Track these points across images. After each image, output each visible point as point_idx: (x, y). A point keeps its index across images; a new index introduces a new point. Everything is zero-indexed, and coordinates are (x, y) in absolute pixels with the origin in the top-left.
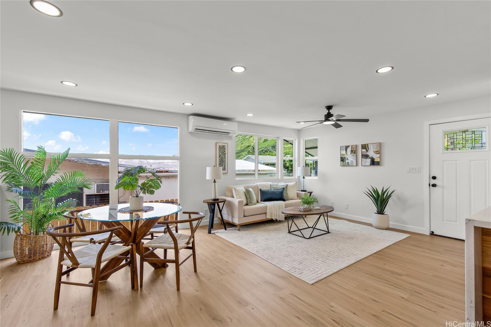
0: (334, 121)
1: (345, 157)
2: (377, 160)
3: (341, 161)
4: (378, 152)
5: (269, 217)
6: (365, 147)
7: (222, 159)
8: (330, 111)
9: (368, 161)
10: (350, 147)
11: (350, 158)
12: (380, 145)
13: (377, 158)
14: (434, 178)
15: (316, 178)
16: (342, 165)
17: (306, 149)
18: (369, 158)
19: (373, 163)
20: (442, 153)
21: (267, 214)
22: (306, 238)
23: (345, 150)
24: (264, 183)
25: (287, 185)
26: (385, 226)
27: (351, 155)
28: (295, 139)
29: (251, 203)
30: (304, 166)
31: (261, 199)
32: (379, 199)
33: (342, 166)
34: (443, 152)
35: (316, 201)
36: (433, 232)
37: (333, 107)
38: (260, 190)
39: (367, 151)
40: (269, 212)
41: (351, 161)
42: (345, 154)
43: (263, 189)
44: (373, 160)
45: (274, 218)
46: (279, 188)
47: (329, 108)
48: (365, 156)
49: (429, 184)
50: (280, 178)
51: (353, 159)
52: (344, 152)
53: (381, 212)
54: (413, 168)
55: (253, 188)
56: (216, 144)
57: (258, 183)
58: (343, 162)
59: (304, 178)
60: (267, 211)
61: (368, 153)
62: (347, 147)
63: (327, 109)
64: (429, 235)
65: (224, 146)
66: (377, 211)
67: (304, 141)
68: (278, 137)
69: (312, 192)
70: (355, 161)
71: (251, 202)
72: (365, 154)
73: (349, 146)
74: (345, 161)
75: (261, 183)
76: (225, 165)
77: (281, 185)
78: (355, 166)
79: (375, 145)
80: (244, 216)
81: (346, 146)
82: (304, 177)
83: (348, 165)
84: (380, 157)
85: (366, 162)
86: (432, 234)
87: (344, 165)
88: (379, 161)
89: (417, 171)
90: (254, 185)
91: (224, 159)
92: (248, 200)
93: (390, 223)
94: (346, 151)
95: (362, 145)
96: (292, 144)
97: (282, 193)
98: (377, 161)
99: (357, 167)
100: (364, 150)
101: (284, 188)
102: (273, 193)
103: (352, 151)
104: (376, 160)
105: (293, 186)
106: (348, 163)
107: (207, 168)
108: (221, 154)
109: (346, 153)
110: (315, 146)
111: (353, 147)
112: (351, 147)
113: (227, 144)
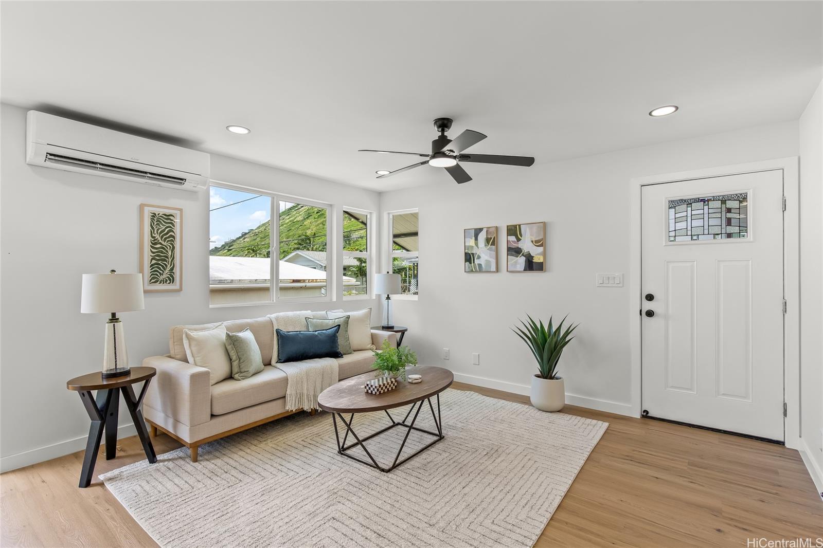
0: (455, 157)
1: (474, 252)
2: (538, 259)
3: (466, 261)
4: (540, 243)
5: (291, 406)
6: (513, 231)
7: (162, 252)
8: (446, 134)
9: (521, 260)
10: (485, 230)
11: (484, 255)
12: (544, 226)
13: (539, 256)
14: (650, 298)
15: (416, 298)
16: (467, 270)
17: (395, 236)
18: (523, 255)
19: (531, 265)
20: (665, 246)
21: (288, 398)
22: (383, 470)
23: (474, 238)
24: (290, 314)
25: (348, 317)
26: (558, 405)
27: (485, 249)
28: (371, 213)
29: (241, 372)
30: (388, 272)
31: (278, 356)
32: (547, 345)
33: (468, 272)
34: (667, 244)
35: (410, 362)
36: (647, 412)
37: (453, 125)
38: (278, 332)
39: (519, 240)
40: (294, 392)
41: (486, 260)
42: (474, 245)
43: (284, 329)
44: (530, 260)
45: (307, 407)
46: (327, 324)
47: (444, 124)
48: (515, 251)
49: (641, 311)
50: (334, 299)
51: (491, 257)
52: (471, 242)
53: (547, 374)
54: (609, 278)
55: (255, 329)
56: (142, 207)
57: (273, 316)
58: (471, 263)
59: (388, 298)
60: (288, 392)
61: (520, 245)
62: (478, 231)
63: (439, 127)
64: (639, 418)
65: (168, 216)
66: (541, 372)
67: (391, 217)
68: (331, 205)
69: (406, 330)
70: (493, 262)
71: (242, 370)
72: (514, 245)
73: (481, 230)
74: (474, 262)
75: (282, 314)
76: (172, 269)
77: (335, 316)
78: (493, 272)
79: (535, 227)
80: (213, 416)
81: (476, 230)
82: (388, 295)
83: (480, 269)
84: (544, 254)
85: (516, 263)
86: (646, 415)
87: (472, 271)
88: (542, 261)
89: (616, 283)
90: (260, 319)
91: (170, 253)
92: (235, 364)
93: (566, 394)
94: (476, 239)
95: (508, 226)
96: (365, 224)
97: (333, 338)
98: (539, 261)
99: (497, 274)
100: (512, 238)
101: (339, 325)
102: (311, 339)
103: (488, 240)
104: (535, 260)
105: (361, 320)
106: (480, 265)
107: (83, 275)
108: (157, 236)
109: (477, 244)
110: (413, 230)
111: (490, 230)
112: (487, 231)
113: (181, 210)
